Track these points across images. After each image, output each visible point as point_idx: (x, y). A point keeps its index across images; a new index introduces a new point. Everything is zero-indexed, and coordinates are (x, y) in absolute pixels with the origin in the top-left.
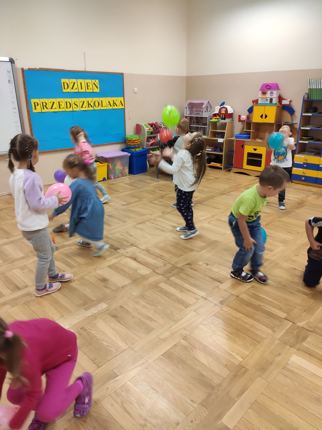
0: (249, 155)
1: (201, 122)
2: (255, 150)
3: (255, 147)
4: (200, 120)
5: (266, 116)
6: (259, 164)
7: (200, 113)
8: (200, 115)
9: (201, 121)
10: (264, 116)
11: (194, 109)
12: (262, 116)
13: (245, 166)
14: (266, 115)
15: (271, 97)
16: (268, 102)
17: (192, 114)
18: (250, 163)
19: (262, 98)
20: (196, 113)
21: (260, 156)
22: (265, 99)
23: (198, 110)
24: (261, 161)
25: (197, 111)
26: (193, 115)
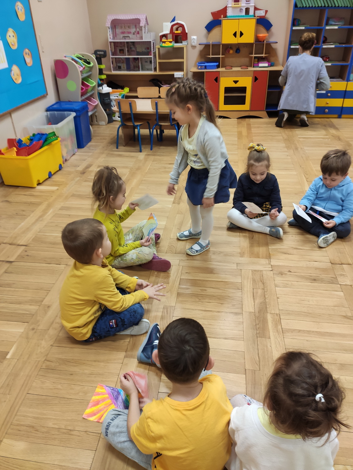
0: (227, 90)
1: (133, 51)
2: (236, 82)
3: (236, 79)
4: (132, 46)
5: (241, 34)
6: (242, 101)
7: (130, 35)
8: (130, 39)
9: (133, 49)
10: (238, 34)
11: (118, 31)
12: (235, 35)
13: (222, 106)
14: (241, 32)
15: (247, 6)
16: (244, 13)
17: (115, 38)
18: (228, 101)
19: (233, 8)
20: (122, 36)
21: (243, 90)
22: (239, 9)
23: (126, 31)
24: (245, 96)
25: (123, 33)
26: (117, 39)
